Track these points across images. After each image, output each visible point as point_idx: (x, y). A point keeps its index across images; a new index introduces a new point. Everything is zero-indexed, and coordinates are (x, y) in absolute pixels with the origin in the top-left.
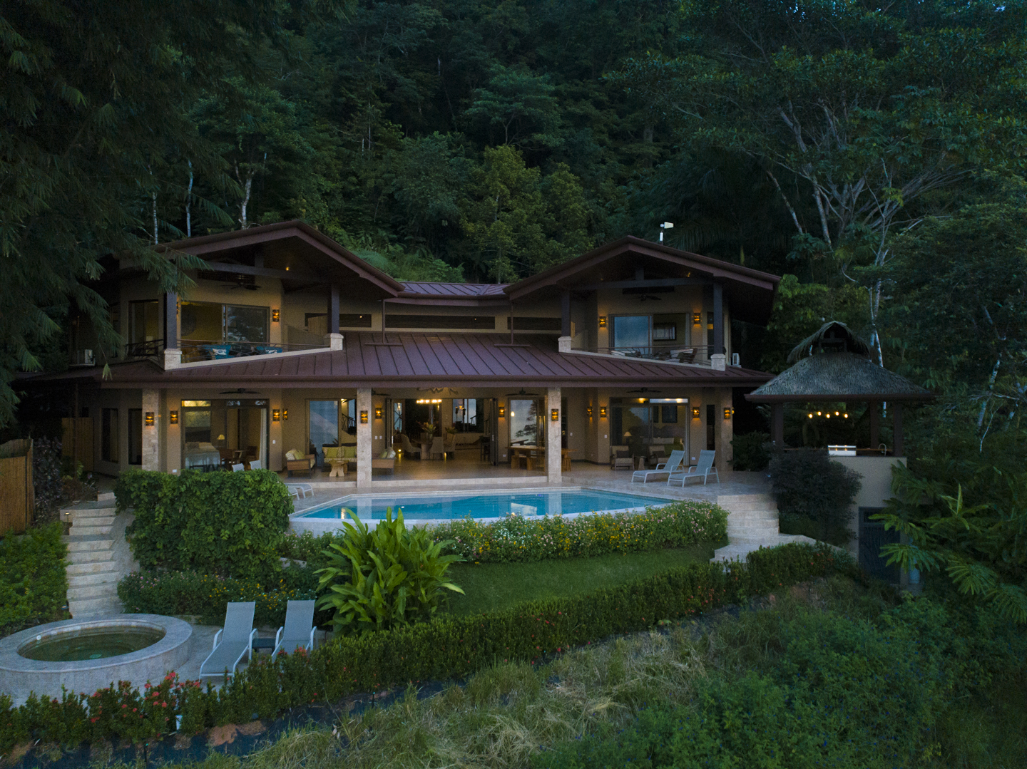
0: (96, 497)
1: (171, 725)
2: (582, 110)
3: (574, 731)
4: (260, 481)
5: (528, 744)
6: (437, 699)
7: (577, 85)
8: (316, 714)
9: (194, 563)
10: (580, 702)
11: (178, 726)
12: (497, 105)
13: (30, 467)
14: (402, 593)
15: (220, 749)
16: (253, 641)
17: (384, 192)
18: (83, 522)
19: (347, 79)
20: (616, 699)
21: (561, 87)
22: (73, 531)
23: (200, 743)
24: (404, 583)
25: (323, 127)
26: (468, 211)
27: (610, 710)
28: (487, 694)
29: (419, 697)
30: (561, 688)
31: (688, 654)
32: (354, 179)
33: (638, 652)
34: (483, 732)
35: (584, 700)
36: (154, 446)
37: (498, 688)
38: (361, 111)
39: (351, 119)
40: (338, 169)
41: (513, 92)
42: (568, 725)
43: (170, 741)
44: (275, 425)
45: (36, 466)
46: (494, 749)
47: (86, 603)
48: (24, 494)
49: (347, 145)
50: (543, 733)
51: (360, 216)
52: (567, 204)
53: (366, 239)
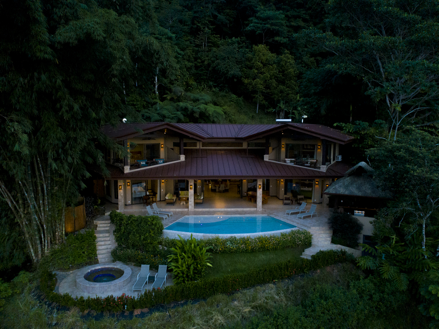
0: (104, 214)
1: (124, 308)
2: (297, 24)
3: (237, 317)
4: (153, 221)
5: (222, 321)
6: (197, 305)
7: (296, 11)
8: (163, 307)
9: (134, 246)
10: (241, 308)
11: (126, 308)
12: (259, 25)
13: (84, 208)
14: (192, 267)
15: (136, 316)
16: (149, 277)
17: (211, 66)
18: (101, 225)
19: (197, 17)
20: (252, 308)
21: (288, 13)
22: (98, 229)
23: (131, 313)
24: (193, 263)
25: (187, 39)
26: (246, 73)
27: (250, 312)
28: (212, 304)
29: (192, 304)
30: (236, 303)
31: (280, 293)
32: (199, 61)
33: (264, 291)
34: (209, 316)
35: (242, 307)
36: (122, 196)
37: (216, 303)
38: (203, 31)
39: (199, 35)
40: (193, 57)
41: (266, 19)
42: (235, 316)
43: (123, 312)
44: (163, 184)
45: (86, 207)
46: (211, 322)
47: (102, 255)
48: (83, 217)
49: (197, 46)
50: (227, 318)
51: (202, 76)
52: (288, 69)
53: (204, 86)
